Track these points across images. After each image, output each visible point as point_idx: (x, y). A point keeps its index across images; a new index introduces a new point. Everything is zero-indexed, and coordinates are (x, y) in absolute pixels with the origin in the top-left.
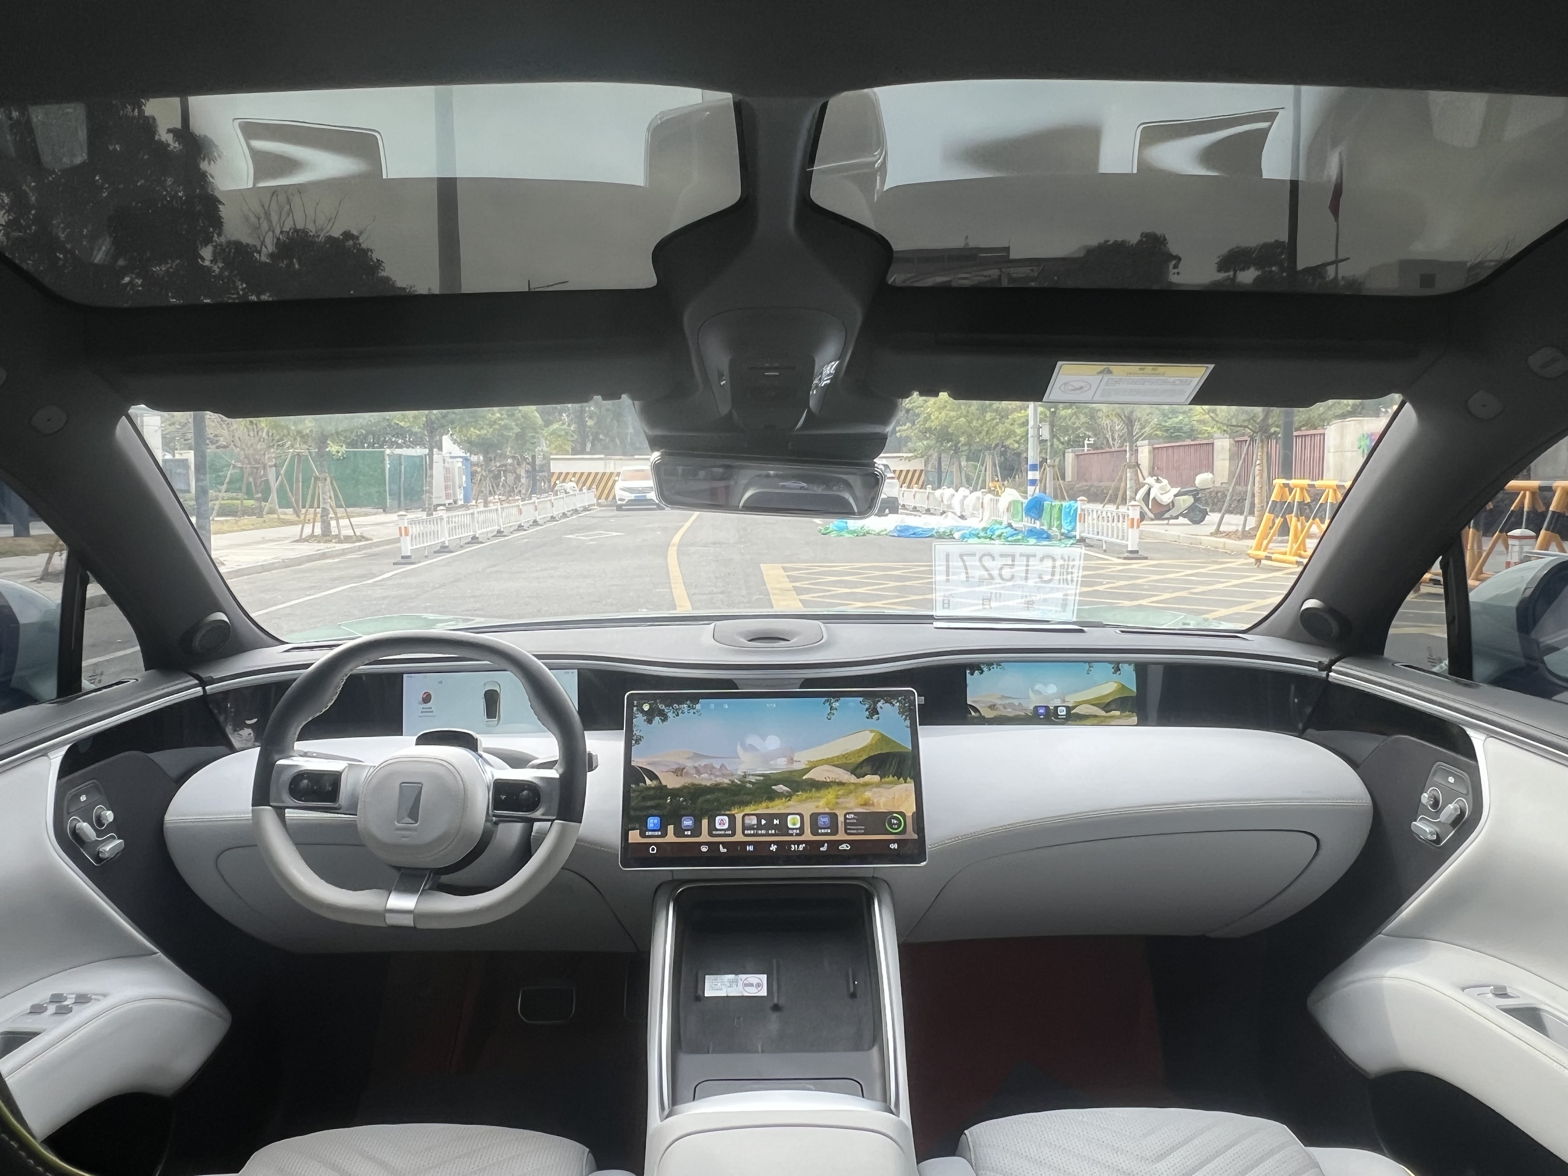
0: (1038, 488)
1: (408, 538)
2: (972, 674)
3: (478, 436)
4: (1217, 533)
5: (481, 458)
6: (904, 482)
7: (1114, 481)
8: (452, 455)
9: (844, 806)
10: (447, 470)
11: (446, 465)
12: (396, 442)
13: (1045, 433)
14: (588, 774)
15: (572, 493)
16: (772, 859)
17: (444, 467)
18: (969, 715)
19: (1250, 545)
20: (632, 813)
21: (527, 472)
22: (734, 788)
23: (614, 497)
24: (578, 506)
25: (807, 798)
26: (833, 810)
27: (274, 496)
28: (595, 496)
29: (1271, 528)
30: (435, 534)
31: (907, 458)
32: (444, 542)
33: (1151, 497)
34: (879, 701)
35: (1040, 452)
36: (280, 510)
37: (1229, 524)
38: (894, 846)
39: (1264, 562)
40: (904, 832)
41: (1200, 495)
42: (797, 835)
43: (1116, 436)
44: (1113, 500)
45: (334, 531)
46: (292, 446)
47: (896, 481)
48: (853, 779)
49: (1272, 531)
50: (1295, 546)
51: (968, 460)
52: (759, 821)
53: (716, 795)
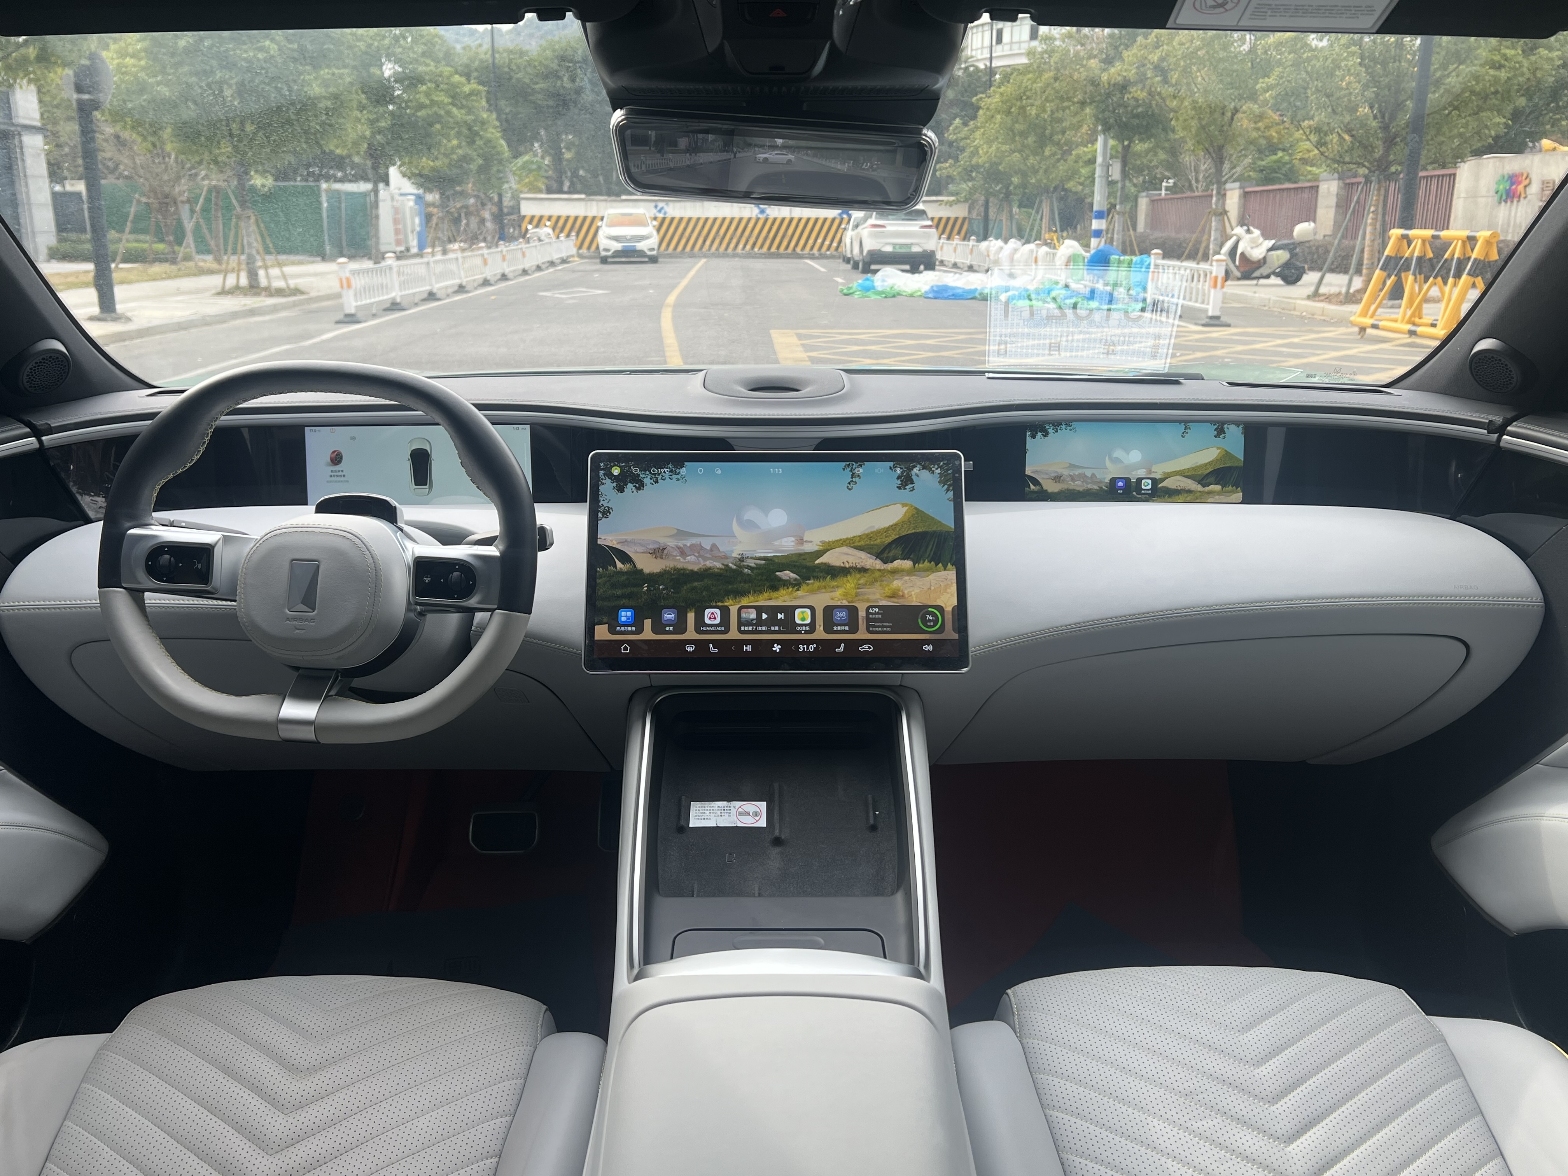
0: (1103, 240)
1: (351, 293)
2: (1033, 437)
3: (433, 169)
4: (1315, 295)
5: (437, 196)
6: (943, 233)
7: (1194, 233)
8: (403, 191)
9: (866, 597)
10: (396, 210)
11: (395, 203)
12: (334, 176)
13: (1116, 172)
14: (541, 555)
15: (547, 240)
16: (775, 662)
17: (393, 207)
18: (1027, 489)
19: (1354, 310)
20: (599, 604)
21: (492, 214)
22: (728, 574)
23: (598, 248)
24: (556, 257)
25: (819, 588)
26: (852, 602)
27: (189, 239)
28: (575, 245)
29: (1381, 290)
30: (383, 288)
31: (947, 203)
32: (394, 299)
33: (1239, 251)
34: (915, 467)
35: (1108, 197)
36: (198, 257)
37: (1330, 285)
38: (929, 648)
39: (1369, 331)
40: (942, 629)
41: (1298, 250)
42: (806, 632)
43: (1201, 176)
44: (1192, 256)
45: (263, 282)
46: (206, 177)
47: (934, 230)
48: (878, 564)
49: (1382, 294)
50: (1409, 313)
51: (1020, 206)
52: (759, 615)
53: (707, 582)
